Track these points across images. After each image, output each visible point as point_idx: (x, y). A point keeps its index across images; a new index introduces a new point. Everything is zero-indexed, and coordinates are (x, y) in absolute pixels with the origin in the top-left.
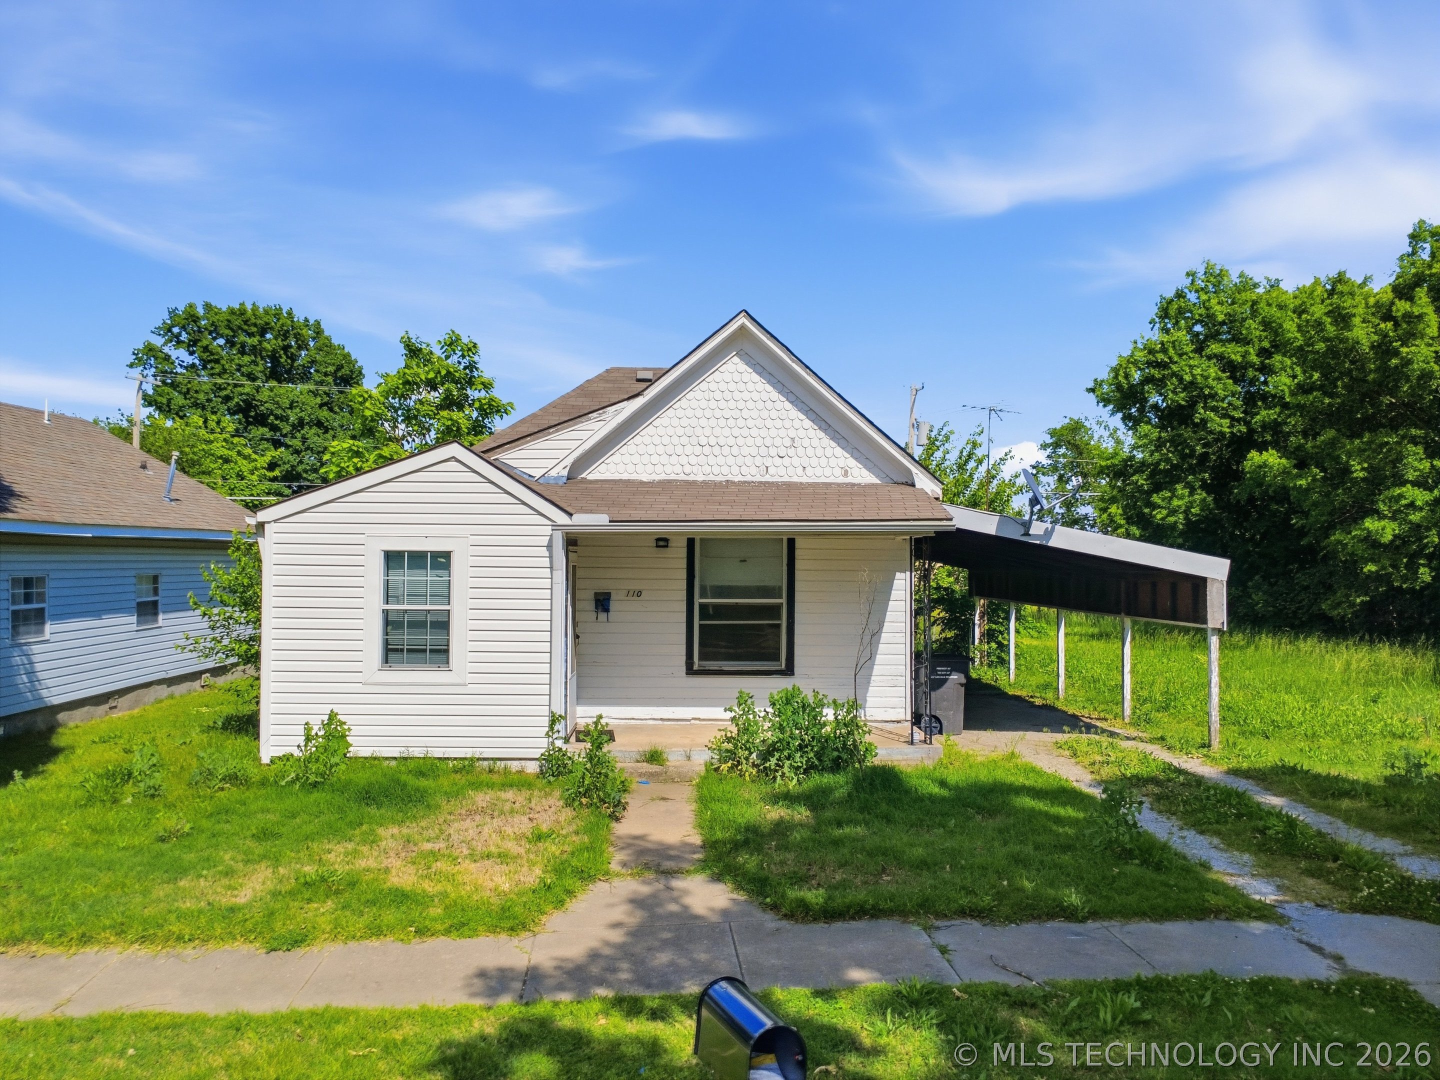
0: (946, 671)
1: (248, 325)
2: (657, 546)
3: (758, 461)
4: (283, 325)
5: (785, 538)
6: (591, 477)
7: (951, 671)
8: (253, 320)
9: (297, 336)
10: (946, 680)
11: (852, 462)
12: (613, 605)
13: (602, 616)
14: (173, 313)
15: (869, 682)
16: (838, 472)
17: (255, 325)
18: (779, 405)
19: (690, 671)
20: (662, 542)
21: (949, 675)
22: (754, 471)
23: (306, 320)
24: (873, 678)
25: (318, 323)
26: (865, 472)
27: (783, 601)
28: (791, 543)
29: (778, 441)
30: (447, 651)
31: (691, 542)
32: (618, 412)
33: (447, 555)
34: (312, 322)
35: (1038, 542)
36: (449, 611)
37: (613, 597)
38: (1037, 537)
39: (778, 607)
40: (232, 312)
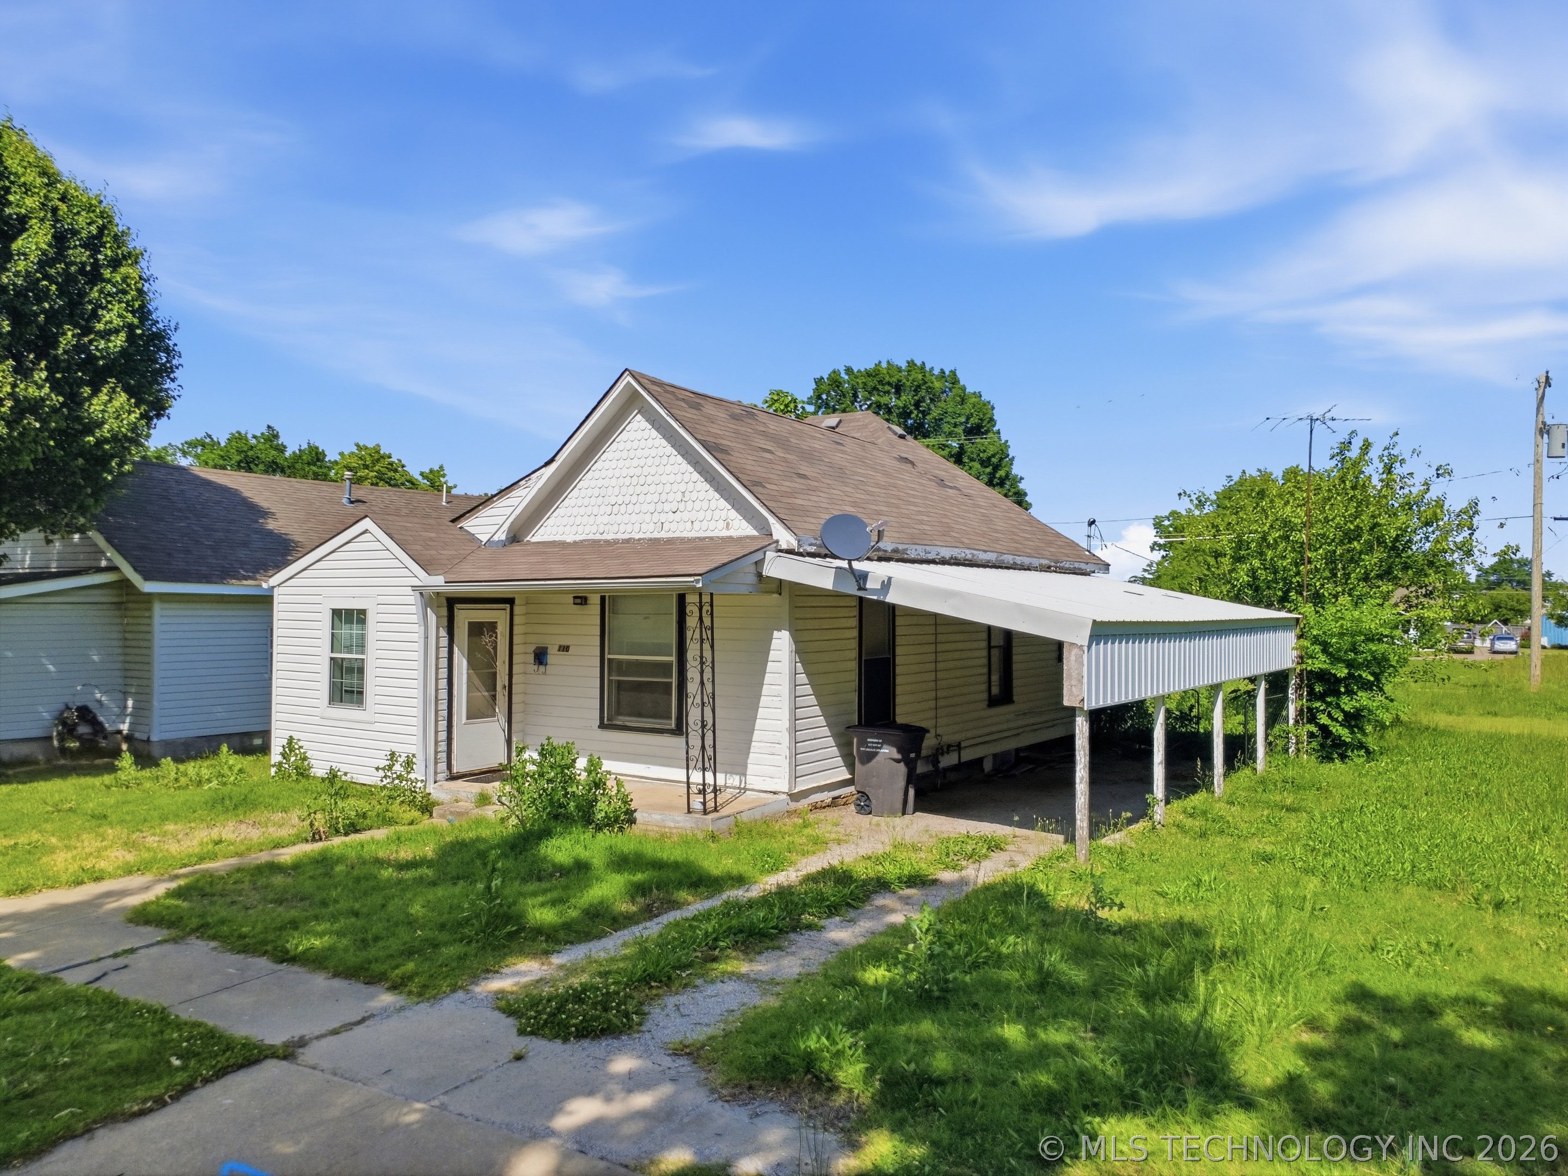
0: (878, 743)
1: (883, 385)
2: (575, 604)
3: (656, 517)
4: (914, 380)
5: (674, 593)
6: (534, 540)
7: (882, 744)
8: (887, 379)
9: (930, 390)
10: (876, 754)
11: (733, 514)
12: (550, 659)
13: (542, 668)
14: (819, 381)
15: (749, 748)
16: (721, 524)
17: (889, 384)
18: (672, 459)
19: (602, 726)
20: (581, 600)
21: (880, 748)
22: (652, 527)
23: (942, 372)
24: (753, 744)
25: (953, 373)
26: (744, 524)
27: (673, 659)
28: (682, 598)
29: (671, 497)
30: (361, 693)
31: (603, 599)
32: (539, 478)
33: (363, 612)
34: (947, 373)
35: (875, 598)
36: (363, 660)
37: (549, 651)
38: (874, 591)
39: (669, 665)
40: (868, 374)
